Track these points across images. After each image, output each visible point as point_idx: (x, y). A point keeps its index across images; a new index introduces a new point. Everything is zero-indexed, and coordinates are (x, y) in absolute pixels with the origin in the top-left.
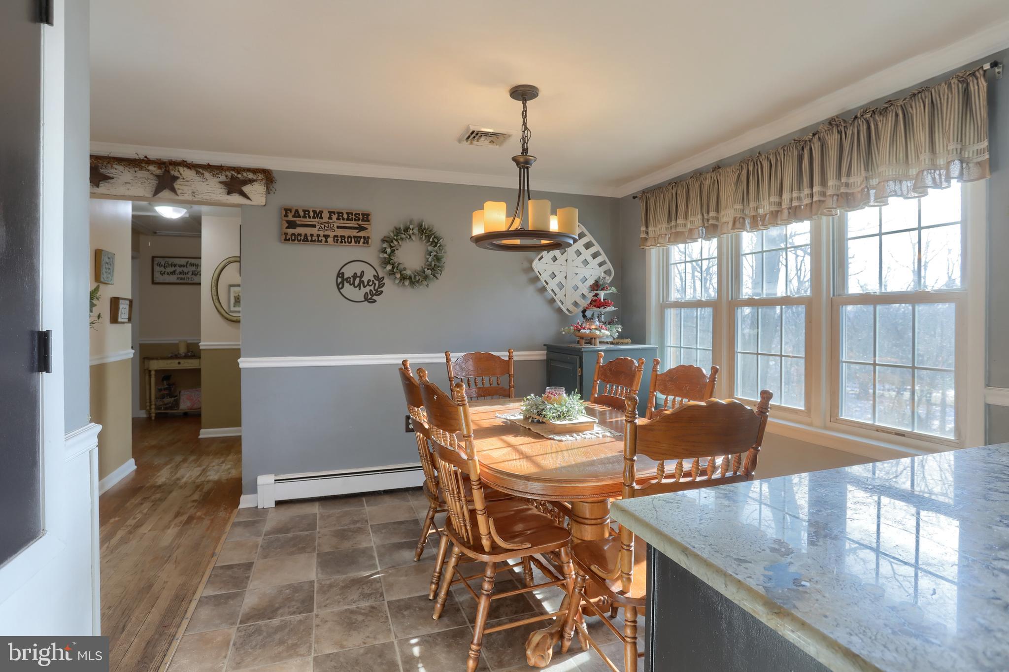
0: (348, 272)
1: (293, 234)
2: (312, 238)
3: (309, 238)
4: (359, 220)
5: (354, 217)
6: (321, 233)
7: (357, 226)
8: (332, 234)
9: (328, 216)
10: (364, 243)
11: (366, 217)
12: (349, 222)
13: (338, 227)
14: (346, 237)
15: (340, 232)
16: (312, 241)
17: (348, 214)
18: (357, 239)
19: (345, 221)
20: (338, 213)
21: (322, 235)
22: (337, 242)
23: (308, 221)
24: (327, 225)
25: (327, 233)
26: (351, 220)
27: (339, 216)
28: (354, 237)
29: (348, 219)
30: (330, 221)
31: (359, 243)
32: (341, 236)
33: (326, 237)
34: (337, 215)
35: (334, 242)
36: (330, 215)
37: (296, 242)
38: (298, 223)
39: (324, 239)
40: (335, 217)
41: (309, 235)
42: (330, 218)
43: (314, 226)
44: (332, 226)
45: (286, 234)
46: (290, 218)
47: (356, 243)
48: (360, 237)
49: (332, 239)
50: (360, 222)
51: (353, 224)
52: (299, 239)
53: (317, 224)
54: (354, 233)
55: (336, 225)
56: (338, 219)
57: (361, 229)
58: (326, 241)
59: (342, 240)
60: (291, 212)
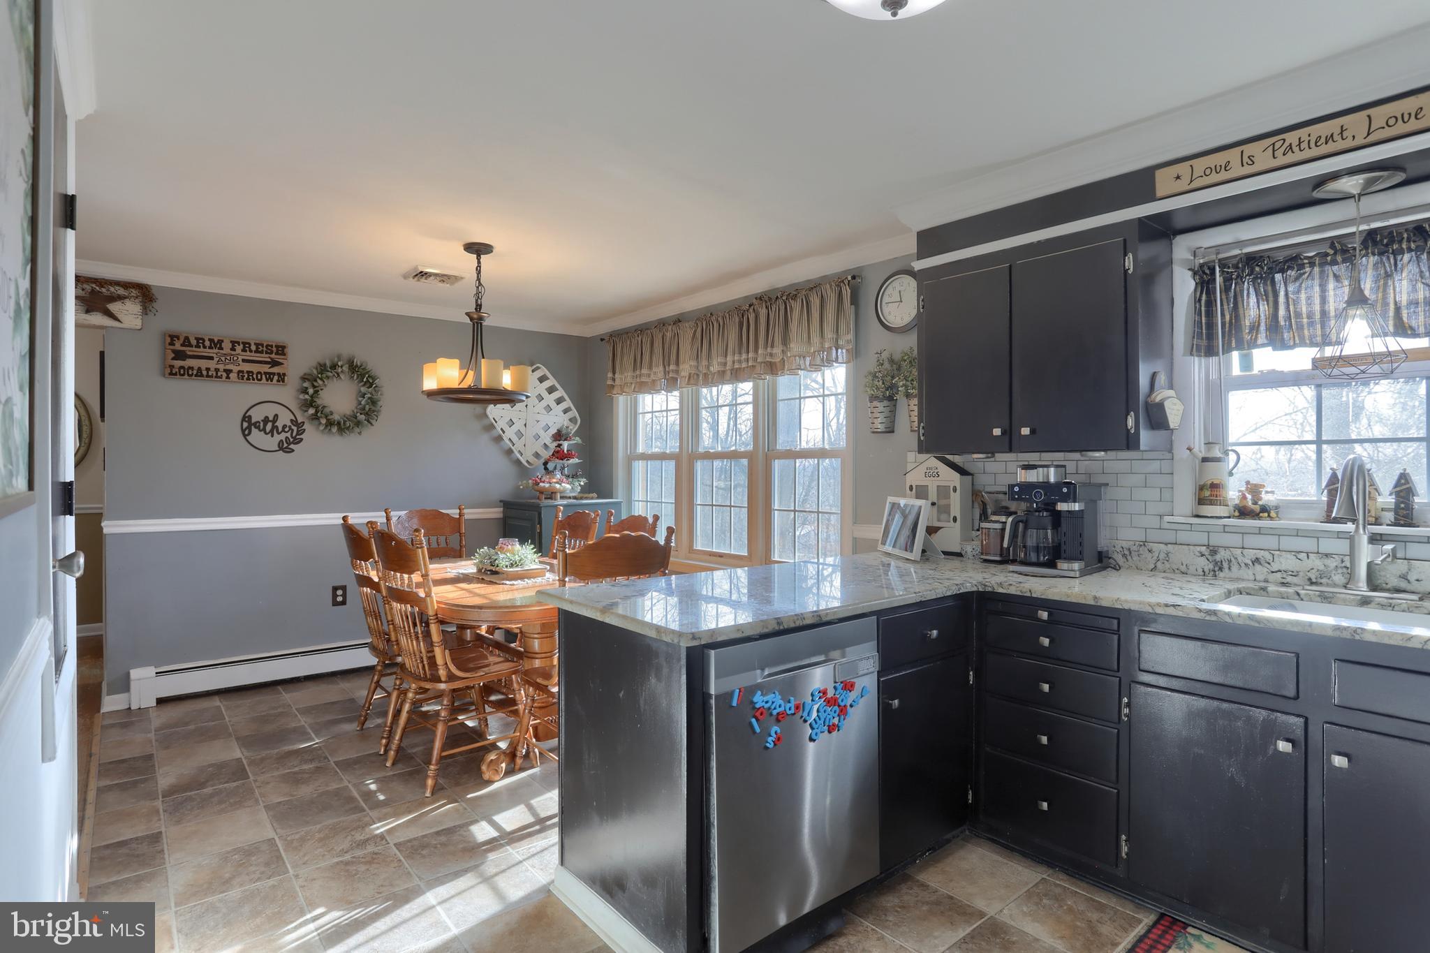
0: (257, 415)
1: (182, 367)
2: (208, 373)
3: (205, 373)
4: (271, 353)
5: (265, 349)
6: (221, 367)
7: (269, 360)
8: (235, 369)
9: (231, 347)
10: (278, 381)
11: (281, 350)
12: (258, 355)
13: (244, 361)
14: (255, 373)
15: (247, 367)
16: (208, 376)
17: (257, 345)
18: (269, 377)
19: (253, 354)
20: (244, 343)
21: (221, 370)
22: (243, 379)
23: (202, 351)
24: (229, 358)
25: (228, 367)
26: (261, 352)
27: (244, 347)
28: (265, 373)
29: (257, 351)
30: (233, 353)
31: (271, 381)
32: (248, 372)
33: (228, 372)
34: (241, 346)
35: (239, 378)
36: (233, 346)
37: (186, 376)
38: (189, 353)
39: (225, 375)
40: (239, 348)
41: (203, 368)
42: (233, 349)
43: (211, 358)
44: (235, 358)
45: (172, 367)
46: (178, 346)
47: (267, 380)
48: (274, 374)
49: (236, 375)
50: (273, 356)
51: (265, 357)
52: (190, 373)
53: (214, 355)
54: (266, 368)
55: (240, 358)
56: (244, 350)
57: (274, 363)
58: (228, 377)
59: (249, 376)
60: (178, 339)
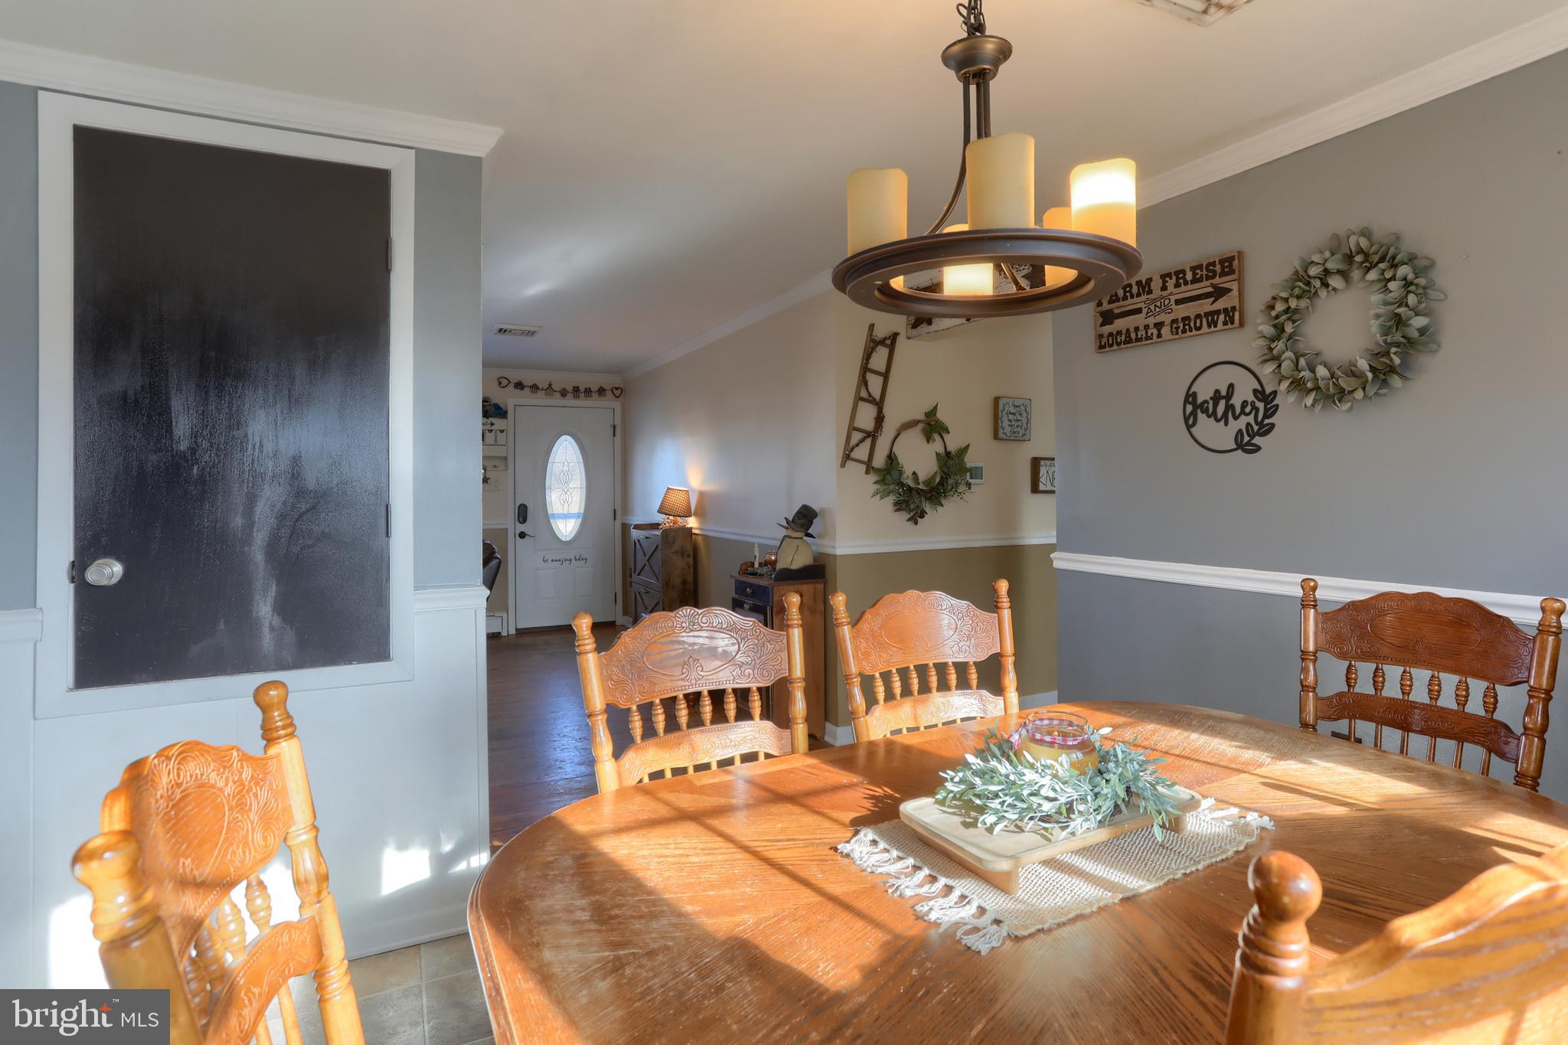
1: (1111, 334)
2: (1137, 335)
3: (1133, 336)
4: (1213, 277)
5: (1205, 272)
6: (1151, 321)
7: (1210, 289)
8: (1167, 318)
9: (1161, 285)
10: (1225, 323)
11: (1229, 265)
12: (1196, 286)
13: (1178, 302)
14: (1192, 317)
15: (1182, 311)
16: (1138, 340)
17: (1193, 269)
18: (1212, 318)
19: (1190, 287)
20: (1177, 273)
21: (1151, 326)
22: (1177, 333)
23: (1131, 304)
24: (1158, 304)
25: (1158, 319)
26: (1200, 280)
27: (1178, 279)
28: (1207, 314)
29: (1195, 281)
30: (1164, 293)
31: (1215, 326)
32: (1184, 319)
33: (1159, 326)
34: (1174, 278)
35: (1172, 333)
36: (1165, 282)
37: (1115, 347)
38: (1117, 311)
39: (1155, 332)
40: (1171, 283)
41: (1132, 330)
42: (1164, 288)
43: (1139, 311)
44: (1167, 302)
45: (1101, 336)
47: (1209, 326)
48: (1218, 312)
49: (1169, 328)
50: (1217, 280)
51: (1205, 287)
52: (1119, 341)
53: (1142, 305)
54: (1207, 306)
55: (1173, 298)
56: (1177, 285)
57: (1219, 292)
58: (1159, 336)
59: (1184, 325)
